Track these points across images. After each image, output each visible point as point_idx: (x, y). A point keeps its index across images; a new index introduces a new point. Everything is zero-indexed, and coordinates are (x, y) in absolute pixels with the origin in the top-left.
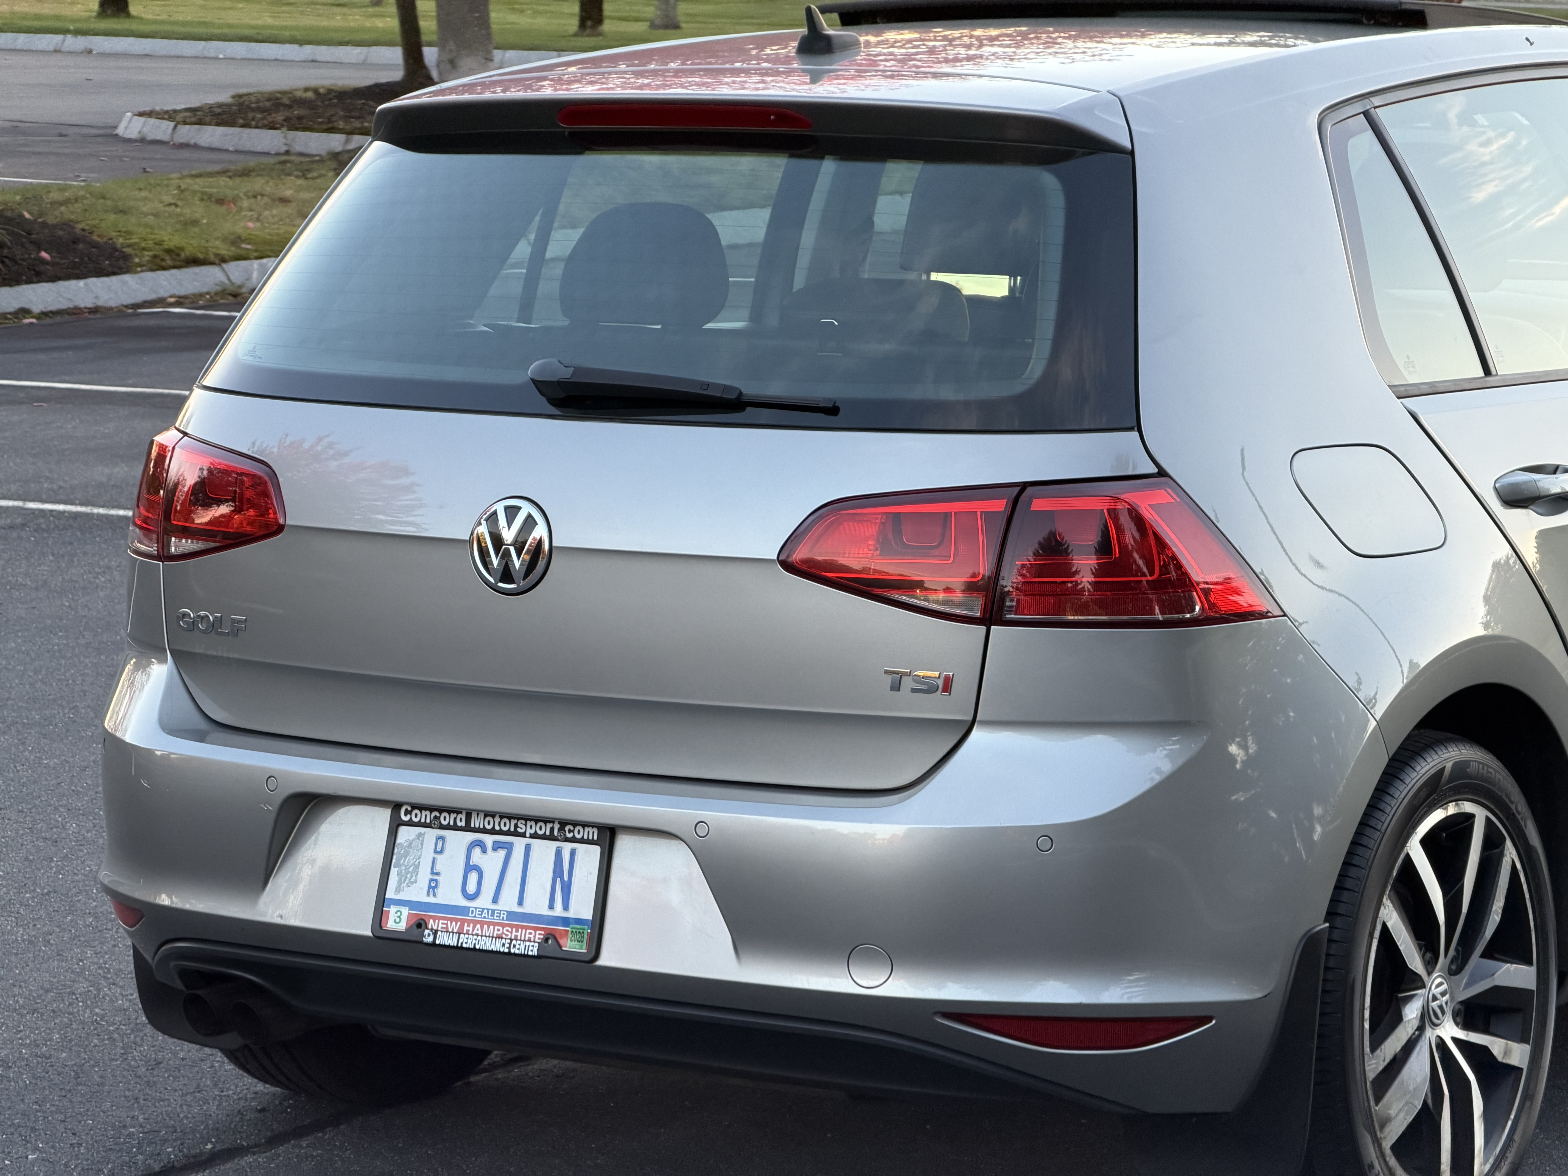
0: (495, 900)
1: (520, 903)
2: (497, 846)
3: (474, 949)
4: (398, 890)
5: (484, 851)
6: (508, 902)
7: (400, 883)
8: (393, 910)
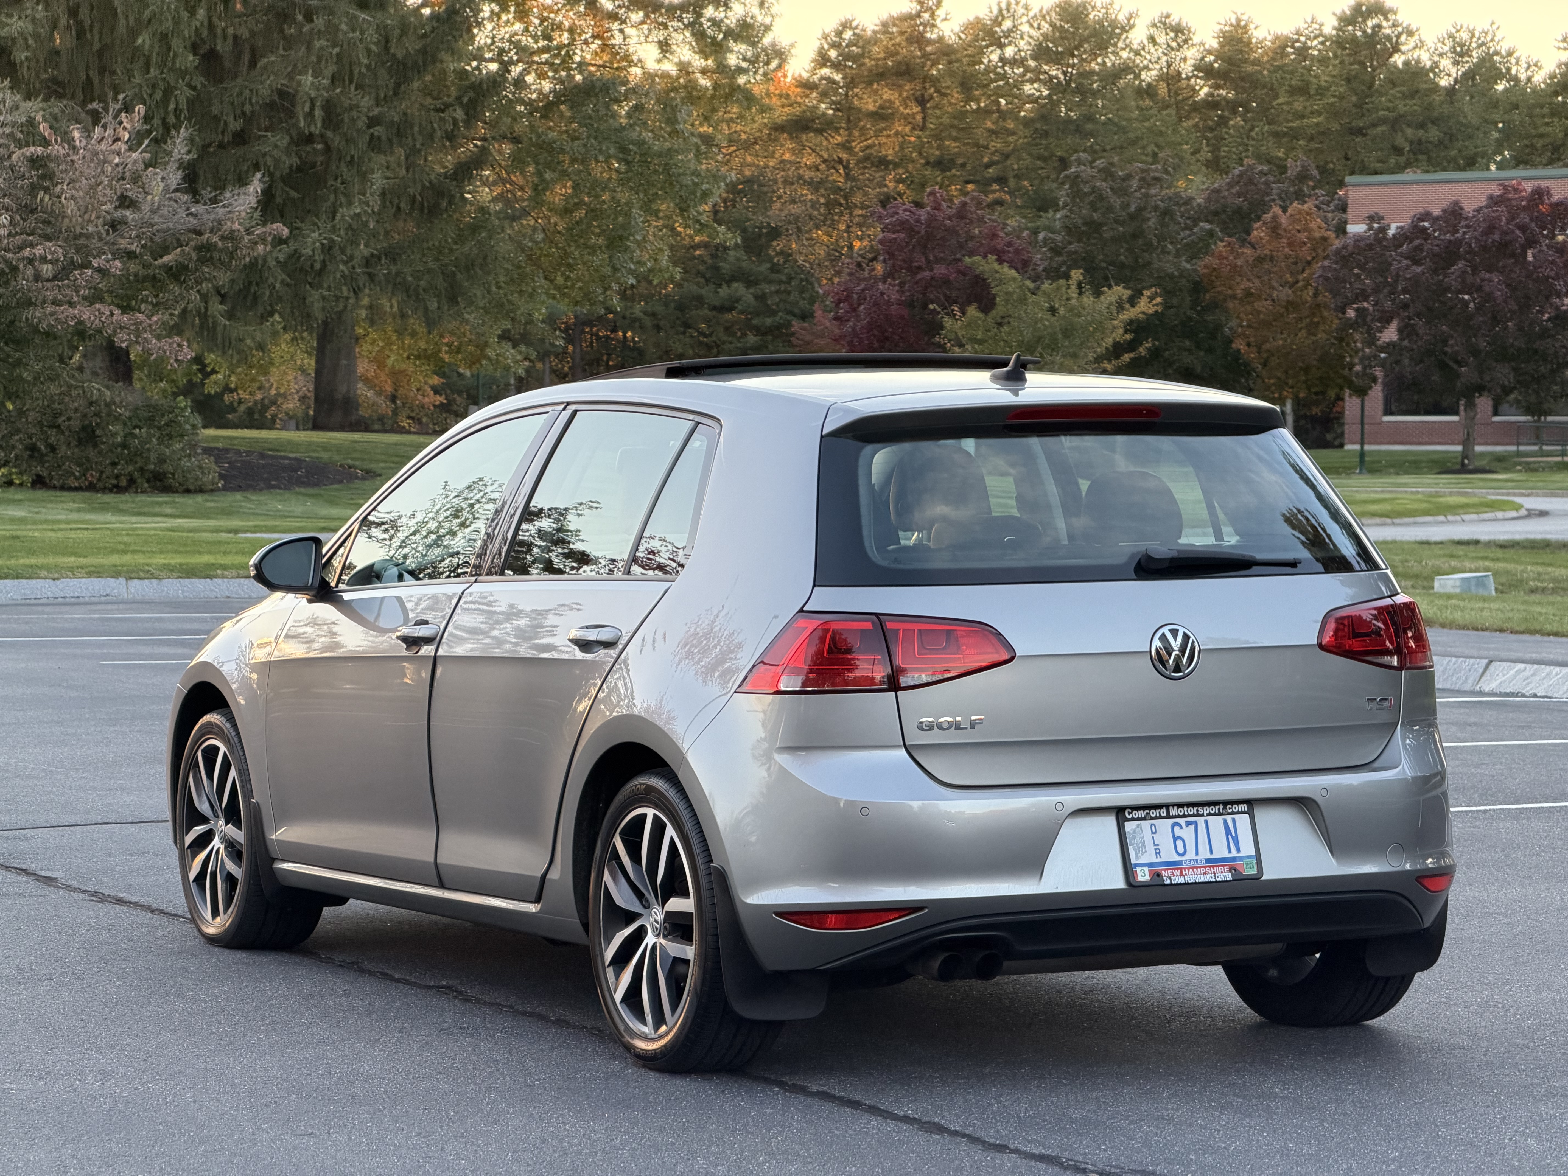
0: (1197, 854)
1: (1211, 852)
2: (1188, 824)
3: (1196, 883)
4: (1137, 858)
5: (1181, 827)
6: (1204, 854)
7: (1137, 854)
8: (1138, 869)
